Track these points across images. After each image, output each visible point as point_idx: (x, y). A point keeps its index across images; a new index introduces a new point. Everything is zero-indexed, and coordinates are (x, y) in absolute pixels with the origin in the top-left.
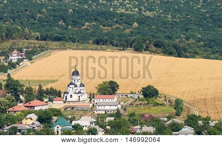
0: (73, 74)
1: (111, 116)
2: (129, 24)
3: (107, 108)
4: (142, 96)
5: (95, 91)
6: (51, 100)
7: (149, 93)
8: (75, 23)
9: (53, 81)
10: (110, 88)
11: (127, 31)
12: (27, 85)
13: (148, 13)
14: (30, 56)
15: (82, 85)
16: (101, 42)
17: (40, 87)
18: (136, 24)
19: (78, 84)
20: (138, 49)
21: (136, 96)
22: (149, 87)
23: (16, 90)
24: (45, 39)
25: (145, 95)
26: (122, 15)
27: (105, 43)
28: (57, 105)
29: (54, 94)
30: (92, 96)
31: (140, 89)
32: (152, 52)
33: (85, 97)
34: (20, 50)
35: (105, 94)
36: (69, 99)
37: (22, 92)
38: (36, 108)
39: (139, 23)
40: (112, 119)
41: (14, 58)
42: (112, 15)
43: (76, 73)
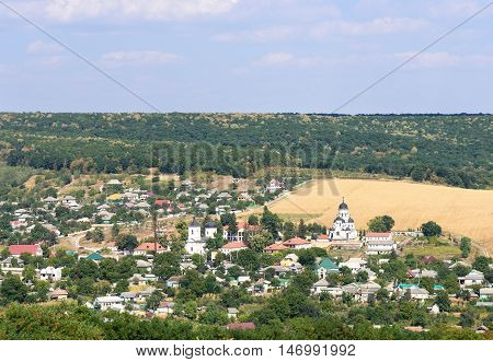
0: (341, 207)
1: (384, 257)
2: (407, 149)
3: (381, 248)
4: (421, 234)
5: (367, 228)
6: (314, 238)
7: (431, 230)
9: (318, 216)
10: (384, 225)
11: (405, 157)
12: (286, 220)
13: (430, 136)
15: (351, 221)
16: (373, 169)
17: (302, 221)
18: (415, 149)
19: (346, 219)
20: (417, 179)
21: (414, 234)
22: (430, 223)
23: (273, 225)
24: (308, 167)
25: (426, 233)
26: (399, 138)
27: (378, 171)
28: (322, 243)
29: (318, 231)
30: (362, 234)
31: (419, 225)
32: (434, 182)
33: (354, 234)
35: (377, 231)
36: (335, 237)
37: (281, 229)
38: (297, 247)
39: (419, 148)
40: (387, 260)
41: (273, 187)
42: (387, 138)
43: (343, 206)
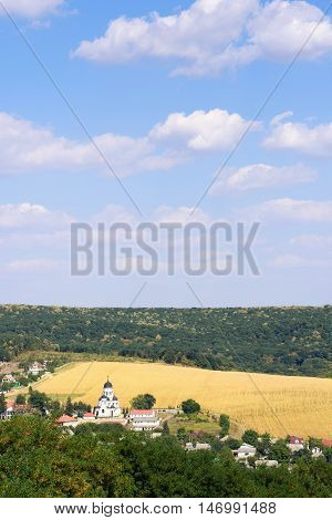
0: (105, 387)
1: (157, 431)
2: (152, 336)
3: (144, 424)
4: (181, 412)
5: (130, 406)
6: (80, 416)
7: (190, 408)
8: (93, 335)
9: (79, 395)
10: (145, 402)
11: (150, 344)
12: (54, 399)
13: (171, 326)
14: (52, 367)
15: (115, 399)
16: (127, 354)
17: (69, 400)
18: (159, 337)
19: (111, 397)
20: (169, 361)
21: (175, 412)
22: (189, 401)
23: (42, 404)
24: (65, 351)
25: (185, 410)
26: (143, 327)
27: (132, 354)
28: (88, 419)
29: (83, 409)
30: (125, 412)
31: (179, 403)
32: (184, 364)
33: (118, 412)
34: (41, 362)
35: (140, 408)
36: (100, 414)
37: (49, 408)
38: (65, 424)
39: (162, 336)
40: (160, 434)
41: (35, 370)
42: (133, 327)
43: (108, 385)
